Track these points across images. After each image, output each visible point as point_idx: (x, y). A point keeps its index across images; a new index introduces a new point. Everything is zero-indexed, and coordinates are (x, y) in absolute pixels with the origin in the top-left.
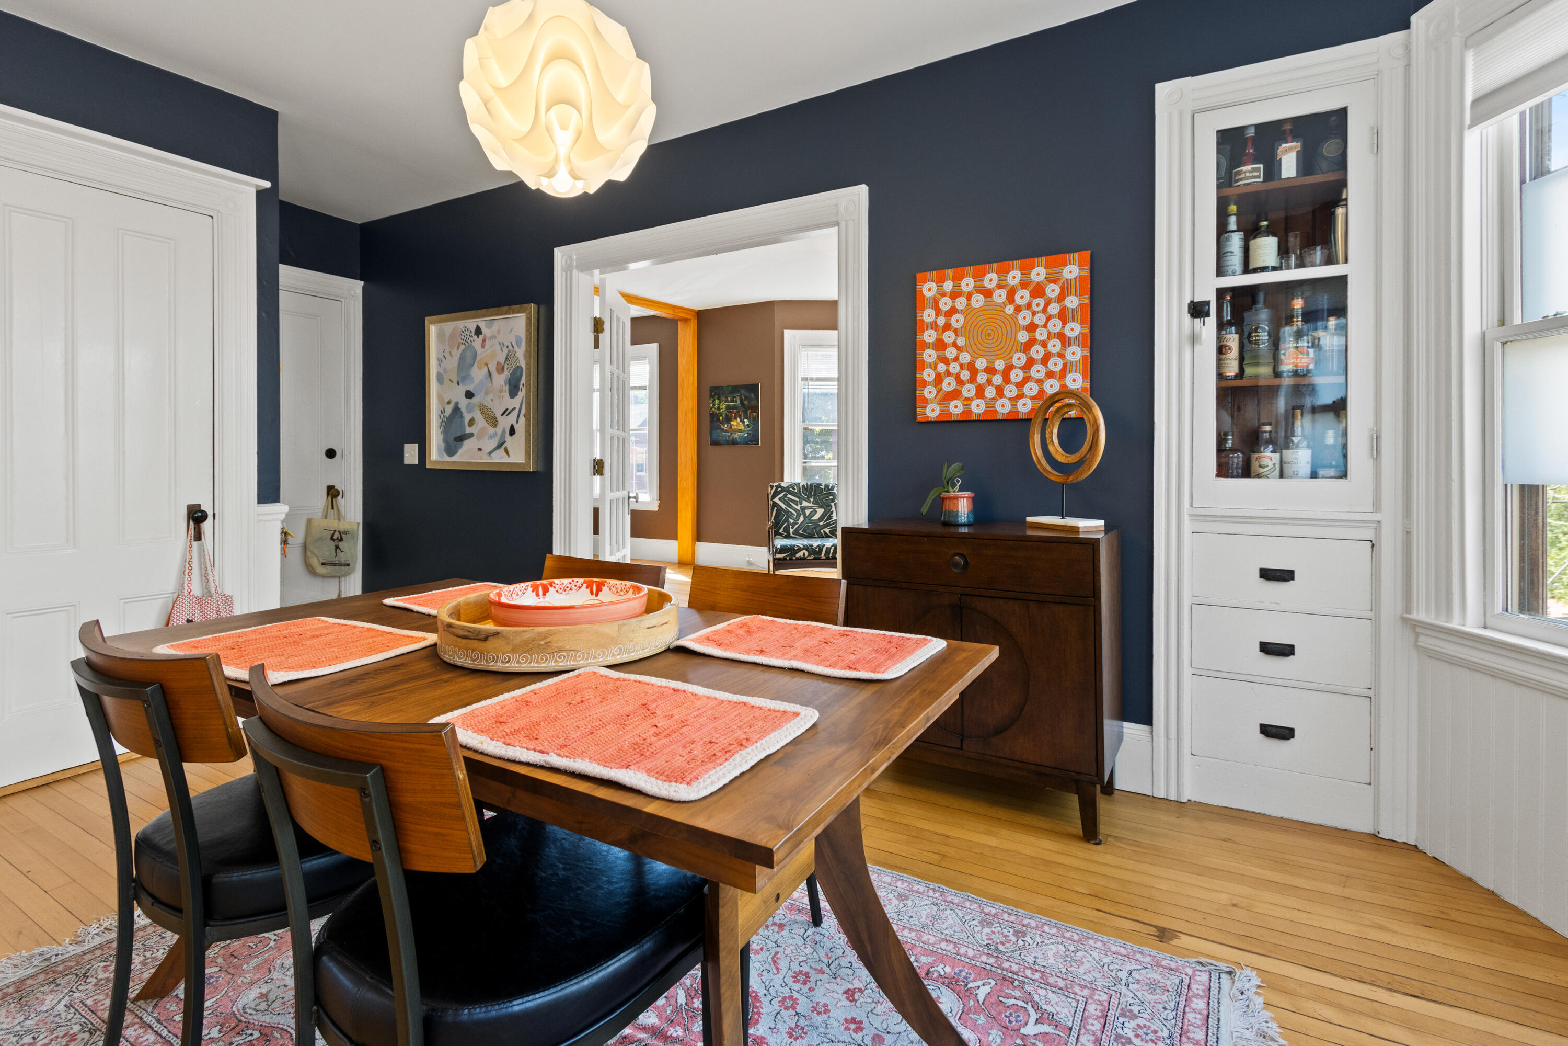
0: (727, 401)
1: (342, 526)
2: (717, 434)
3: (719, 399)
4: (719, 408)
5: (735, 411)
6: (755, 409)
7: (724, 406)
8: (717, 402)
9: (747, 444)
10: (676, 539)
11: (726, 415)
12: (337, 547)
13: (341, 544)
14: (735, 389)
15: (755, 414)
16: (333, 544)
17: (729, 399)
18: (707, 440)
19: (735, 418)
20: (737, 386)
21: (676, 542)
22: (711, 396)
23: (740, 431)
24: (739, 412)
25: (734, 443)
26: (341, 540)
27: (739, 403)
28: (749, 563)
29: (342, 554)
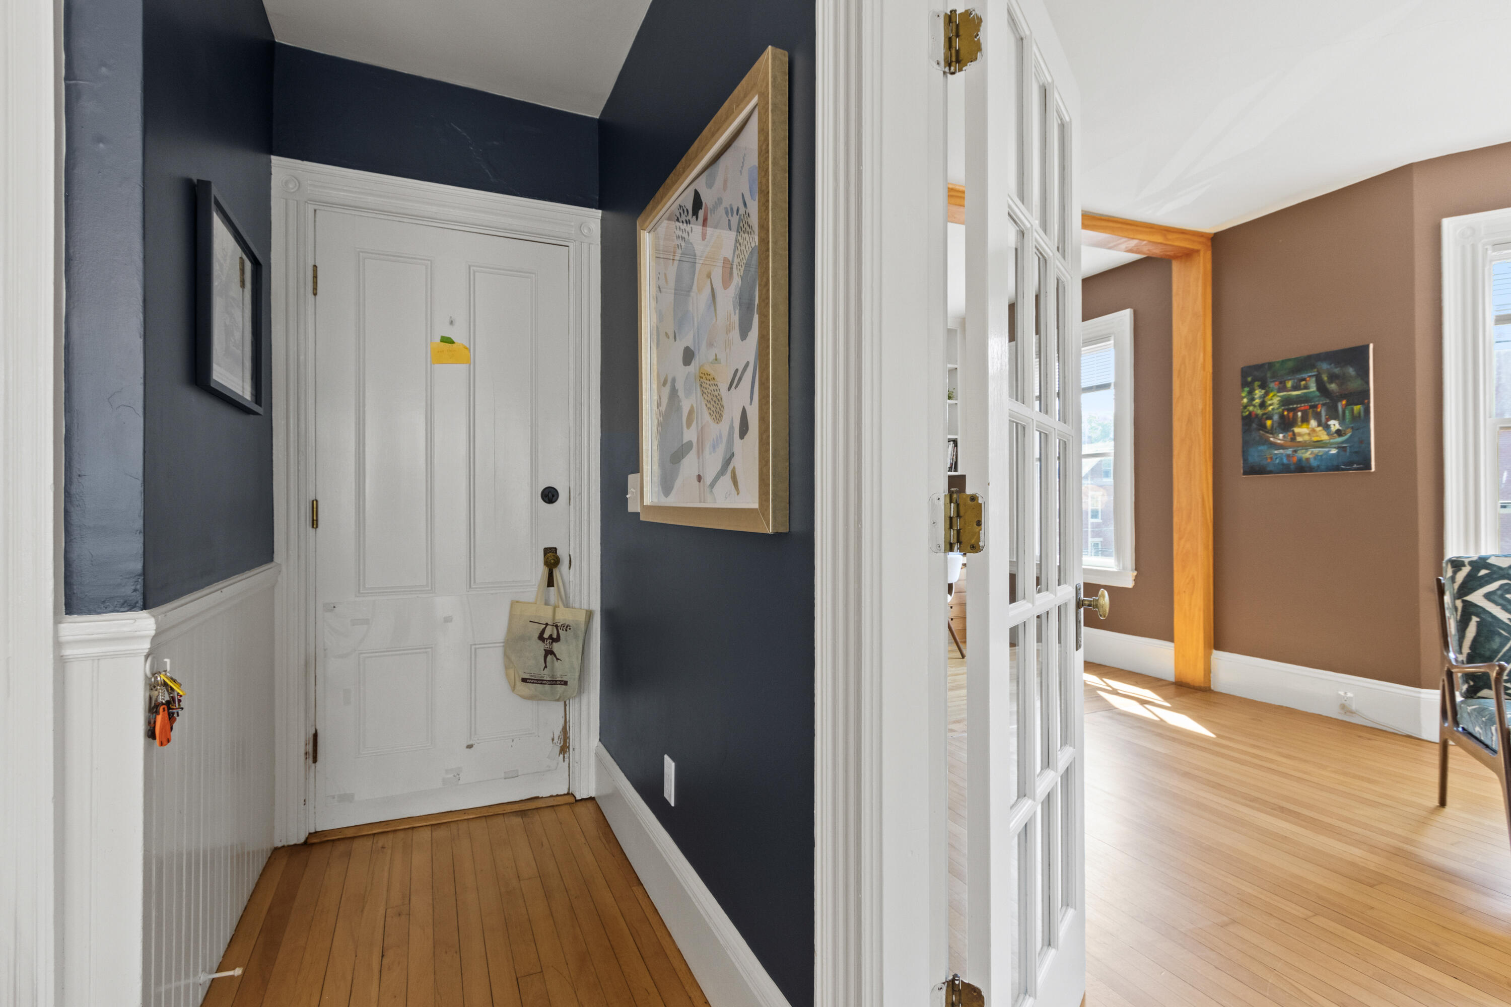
0: (1283, 388)
1: (563, 616)
2: (1257, 455)
3: (1262, 387)
4: (1263, 405)
5: (1303, 406)
6: (1362, 396)
7: (1276, 400)
8: (1258, 393)
9: (1337, 468)
10: (1170, 638)
11: (1282, 416)
12: (549, 652)
13: (556, 647)
14: (1304, 364)
15: (1357, 408)
16: (541, 647)
17: (1289, 384)
18: (1234, 462)
19: (1305, 420)
20: (1309, 357)
21: (1172, 644)
22: (1245, 384)
23: (1319, 444)
24: (1314, 407)
25: (1302, 468)
26: (557, 639)
27: (1313, 387)
28: (1344, 708)
29: (557, 664)
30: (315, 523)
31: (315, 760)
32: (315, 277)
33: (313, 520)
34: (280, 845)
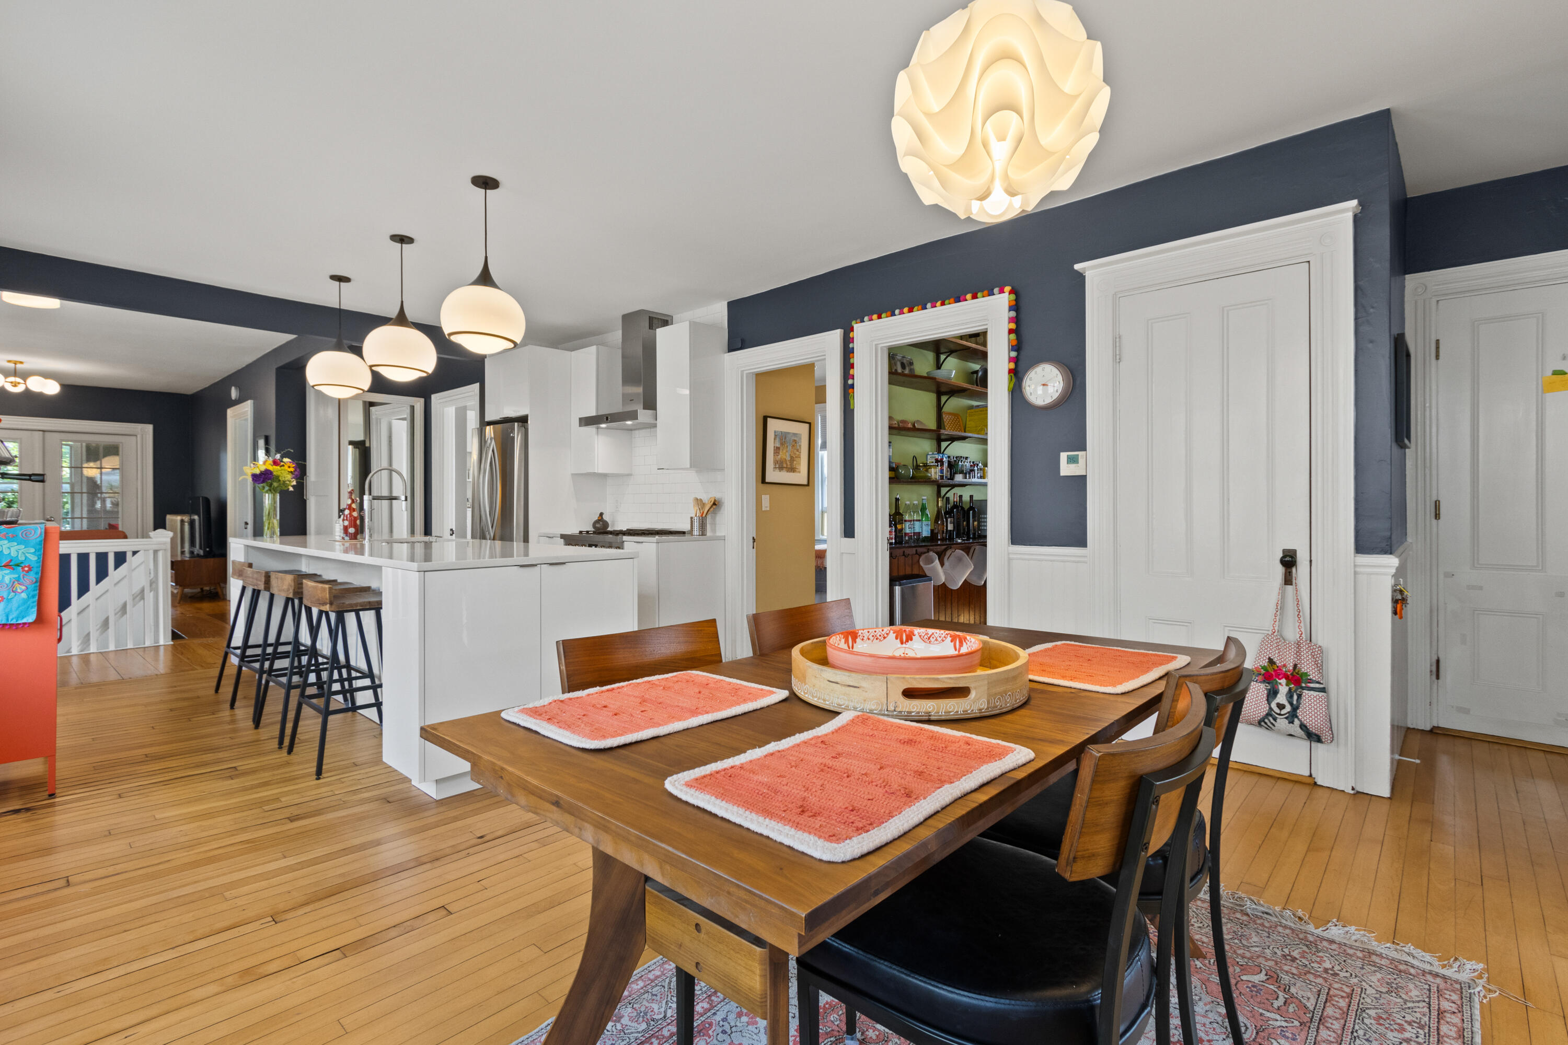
30: (1437, 516)
31: (1438, 677)
32: (1438, 348)
33: (1436, 514)
34: (1411, 727)
